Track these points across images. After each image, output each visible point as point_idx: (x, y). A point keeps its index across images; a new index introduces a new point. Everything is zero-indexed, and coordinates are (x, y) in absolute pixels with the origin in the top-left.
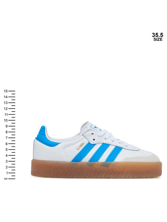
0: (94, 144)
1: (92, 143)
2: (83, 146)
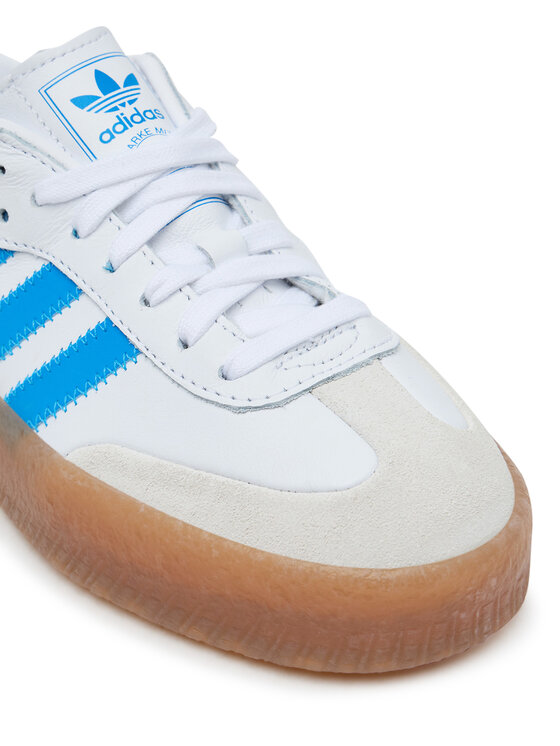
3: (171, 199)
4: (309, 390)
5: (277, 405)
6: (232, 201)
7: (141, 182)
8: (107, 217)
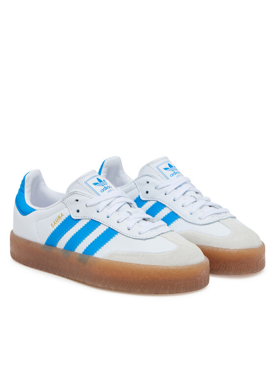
0: (77, 220)
1: (74, 218)
2: (60, 222)
3: (120, 202)
4: (159, 235)
5: (153, 238)
6: (131, 205)
7: (112, 199)
8: (106, 207)
